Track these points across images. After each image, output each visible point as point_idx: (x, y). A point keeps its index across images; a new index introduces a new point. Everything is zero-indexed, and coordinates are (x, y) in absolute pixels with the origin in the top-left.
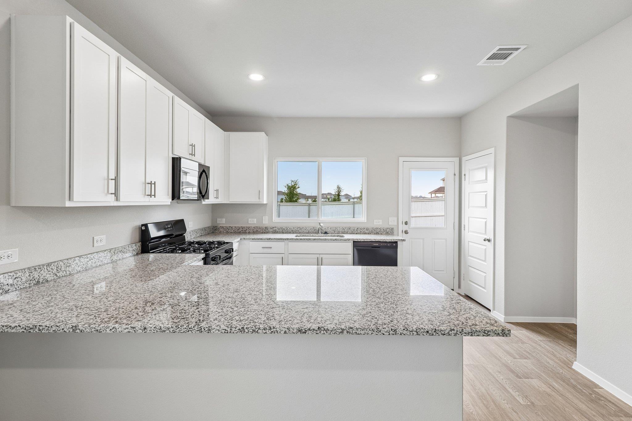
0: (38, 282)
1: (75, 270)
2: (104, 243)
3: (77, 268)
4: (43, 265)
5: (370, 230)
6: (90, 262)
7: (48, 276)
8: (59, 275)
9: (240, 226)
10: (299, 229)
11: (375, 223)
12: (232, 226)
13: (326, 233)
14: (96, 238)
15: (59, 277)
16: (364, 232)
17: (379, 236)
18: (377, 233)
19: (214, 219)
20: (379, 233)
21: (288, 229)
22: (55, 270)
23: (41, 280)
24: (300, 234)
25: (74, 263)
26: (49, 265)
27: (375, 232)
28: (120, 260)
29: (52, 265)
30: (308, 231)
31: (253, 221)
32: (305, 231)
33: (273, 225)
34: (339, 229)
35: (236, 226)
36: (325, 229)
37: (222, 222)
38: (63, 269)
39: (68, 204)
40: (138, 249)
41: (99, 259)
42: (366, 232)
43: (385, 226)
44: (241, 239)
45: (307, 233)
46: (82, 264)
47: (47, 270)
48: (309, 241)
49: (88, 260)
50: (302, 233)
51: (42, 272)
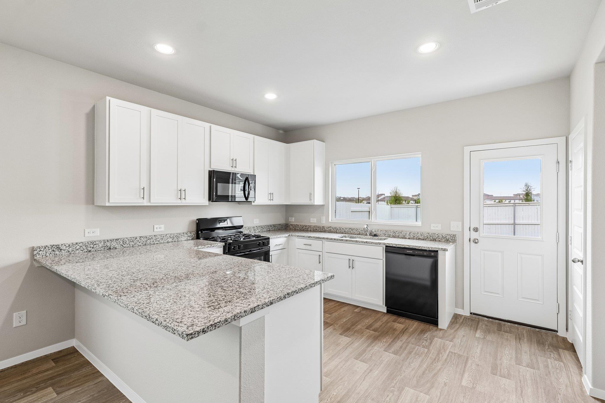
0: (110, 248)
1: (137, 244)
2: (163, 229)
3: (138, 243)
4: (113, 240)
5: (425, 236)
6: (149, 241)
7: (117, 245)
8: (124, 246)
9: (304, 224)
10: (350, 230)
11: (432, 228)
12: (298, 224)
13: (375, 235)
14: (155, 226)
15: (125, 247)
16: (418, 238)
17: (437, 243)
18: (434, 240)
19: (287, 219)
20: (437, 239)
21: (341, 229)
22: (122, 243)
23: (112, 248)
24: (348, 235)
25: (136, 240)
26: (117, 240)
27: (431, 238)
28: (175, 241)
29: (120, 240)
30: (358, 232)
31: (313, 221)
32: (356, 232)
33: (329, 225)
34: (389, 232)
35: (301, 224)
36: (375, 231)
37: (292, 220)
38: (127, 243)
39: (107, 204)
40: (193, 236)
41: (156, 240)
42: (421, 237)
43: (445, 232)
44: (289, 235)
45: (358, 235)
46: (142, 241)
47: (116, 242)
48: (342, 242)
49: (147, 239)
50: (353, 234)
51: (113, 243)
